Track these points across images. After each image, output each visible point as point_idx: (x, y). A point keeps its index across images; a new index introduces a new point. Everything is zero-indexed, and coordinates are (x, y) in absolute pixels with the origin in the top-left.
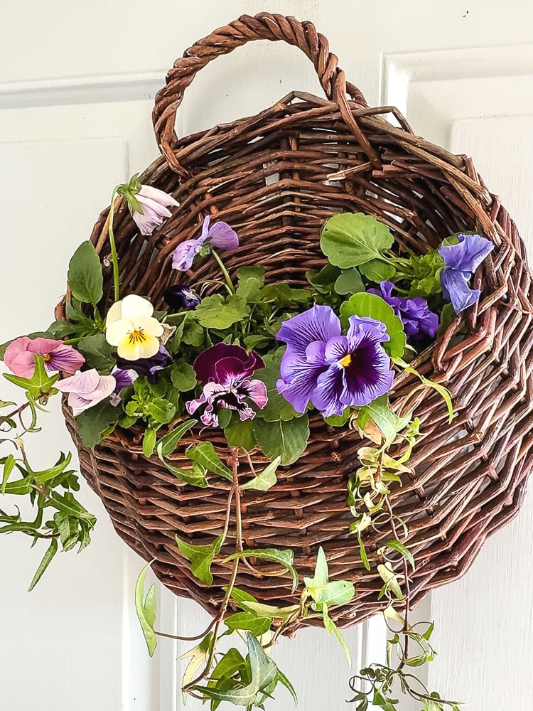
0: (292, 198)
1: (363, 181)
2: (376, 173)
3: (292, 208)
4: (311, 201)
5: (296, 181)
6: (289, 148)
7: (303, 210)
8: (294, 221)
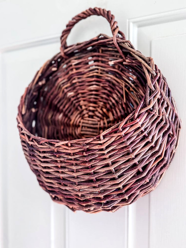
0: (98, 69)
1: (121, 65)
2: (124, 63)
3: (97, 72)
4: (104, 71)
5: (100, 64)
6: (99, 52)
7: (101, 73)
8: (98, 77)
